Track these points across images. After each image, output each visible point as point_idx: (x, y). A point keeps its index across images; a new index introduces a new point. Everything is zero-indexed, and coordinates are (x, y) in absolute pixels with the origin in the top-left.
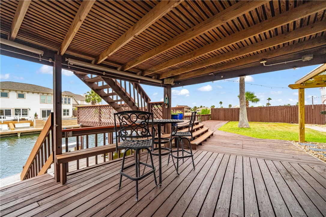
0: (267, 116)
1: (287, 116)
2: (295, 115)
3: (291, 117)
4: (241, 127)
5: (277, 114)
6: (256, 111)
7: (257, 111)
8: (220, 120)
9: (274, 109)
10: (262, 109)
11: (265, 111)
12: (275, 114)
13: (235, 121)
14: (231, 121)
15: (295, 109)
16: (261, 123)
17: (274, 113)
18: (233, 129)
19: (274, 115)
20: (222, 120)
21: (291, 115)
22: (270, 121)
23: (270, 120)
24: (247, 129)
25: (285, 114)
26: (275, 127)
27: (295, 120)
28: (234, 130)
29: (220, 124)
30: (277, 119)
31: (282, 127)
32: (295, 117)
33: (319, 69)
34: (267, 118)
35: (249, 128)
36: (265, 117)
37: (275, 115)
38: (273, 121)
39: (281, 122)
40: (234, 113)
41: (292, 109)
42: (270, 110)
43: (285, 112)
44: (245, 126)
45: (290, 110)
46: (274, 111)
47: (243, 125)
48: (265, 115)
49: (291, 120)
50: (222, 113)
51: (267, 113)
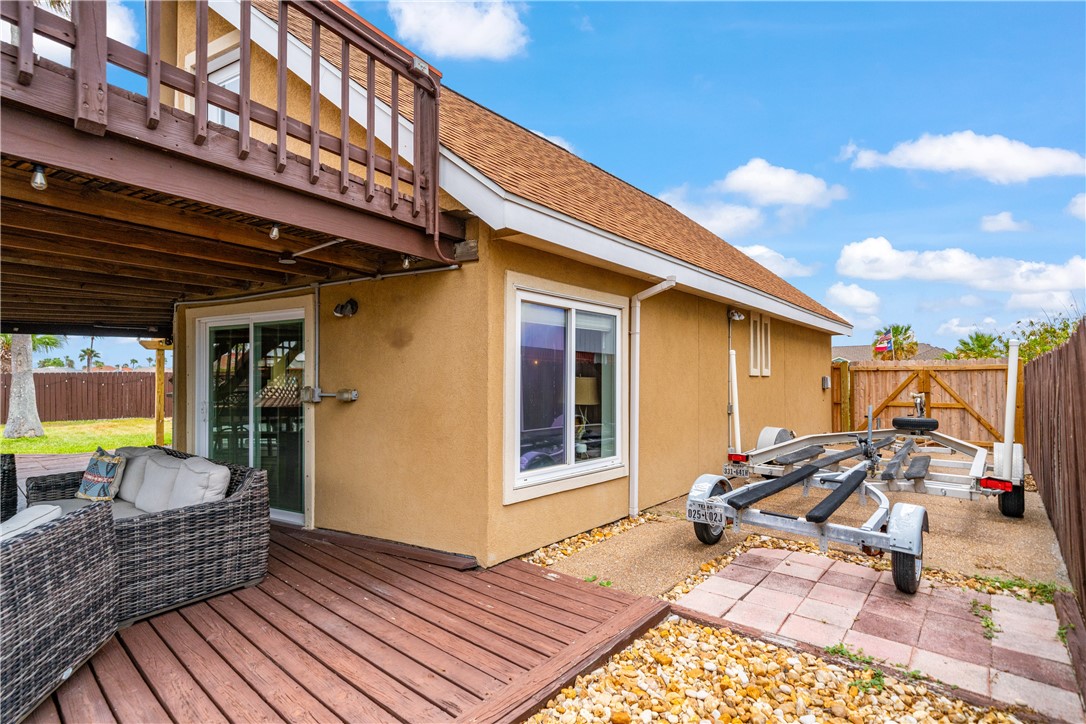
0: (90, 401)
1: (143, 399)
4: (16, 435)
5: (119, 395)
6: (53, 386)
7: (58, 385)
9: (111, 382)
10: (74, 380)
11: (85, 387)
12: (115, 395)
16: (70, 424)
17: (110, 393)
19: (110, 396)
22: (101, 415)
23: (99, 414)
24: (36, 439)
25: (139, 393)
26: (113, 429)
30: (120, 409)
31: (131, 428)
34: (90, 408)
35: (42, 437)
36: (85, 404)
37: (113, 399)
38: (107, 414)
39: (129, 416)
42: (100, 384)
44: (31, 433)
46: (110, 387)
47: (23, 430)
48: (85, 401)
51: (90, 394)
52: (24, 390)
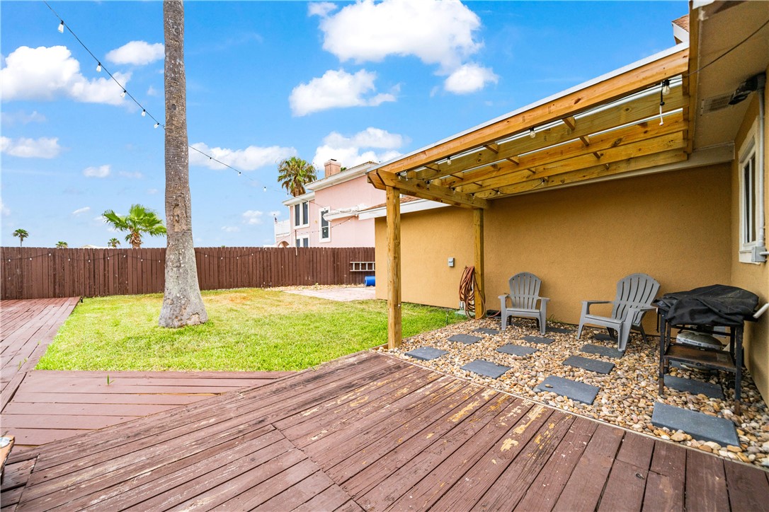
0: (212, 273)
1: (255, 272)
2: (269, 268)
3: (262, 273)
4: (176, 323)
5: (235, 267)
8: (30, 297)
9: (228, 255)
11: (207, 260)
12: (232, 267)
13: (109, 294)
14: (90, 296)
15: (269, 254)
17: (228, 266)
18: (143, 343)
19: (228, 269)
20: (42, 296)
21: (261, 269)
25: (251, 266)
27: (269, 280)
28: (149, 346)
29: (36, 322)
30: (236, 280)
32: (269, 272)
33: (505, 123)
34: (212, 279)
36: (207, 276)
37: (230, 271)
38: (225, 284)
39: (243, 286)
40: (102, 267)
41: (265, 256)
42: (219, 258)
43: (251, 261)
44: (195, 319)
45: (261, 256)
46: (228, 260)
47: (185, 317)
48: (207, 272)
49: (262, 280)
50: (38, 269)
51: (212, 266)
52: (184, 258)
